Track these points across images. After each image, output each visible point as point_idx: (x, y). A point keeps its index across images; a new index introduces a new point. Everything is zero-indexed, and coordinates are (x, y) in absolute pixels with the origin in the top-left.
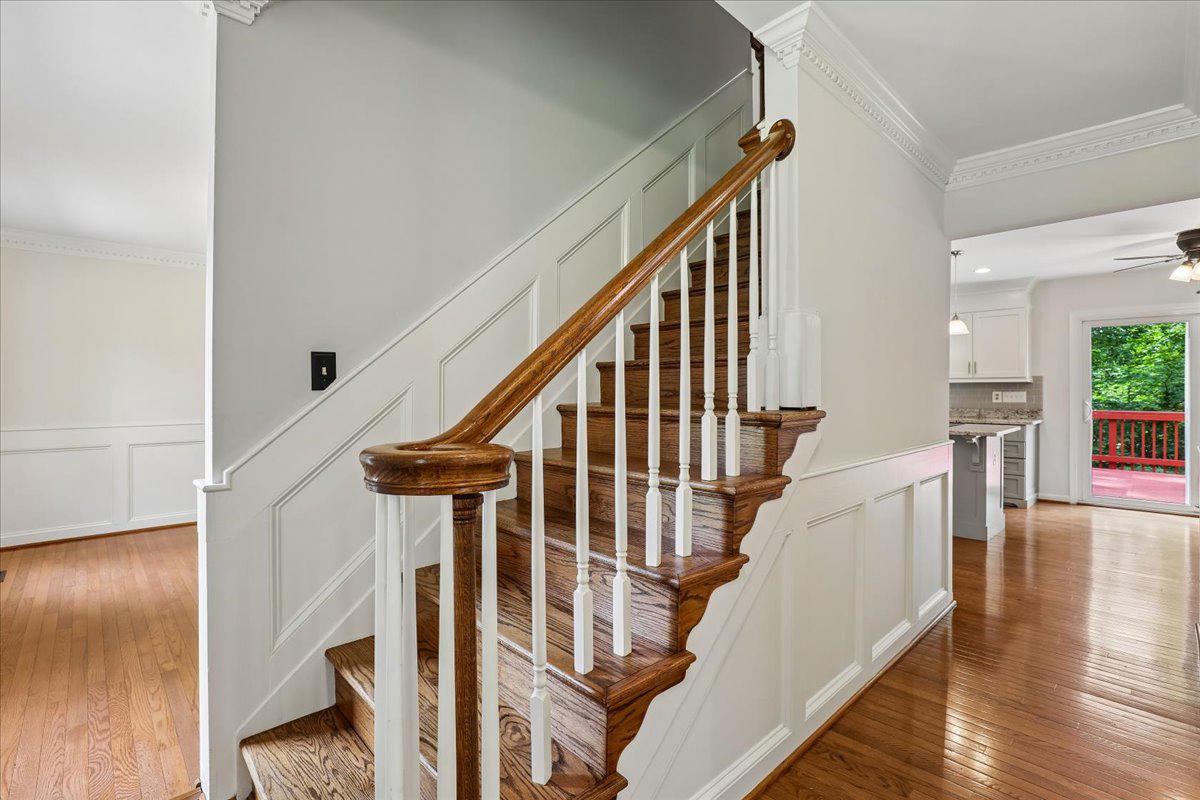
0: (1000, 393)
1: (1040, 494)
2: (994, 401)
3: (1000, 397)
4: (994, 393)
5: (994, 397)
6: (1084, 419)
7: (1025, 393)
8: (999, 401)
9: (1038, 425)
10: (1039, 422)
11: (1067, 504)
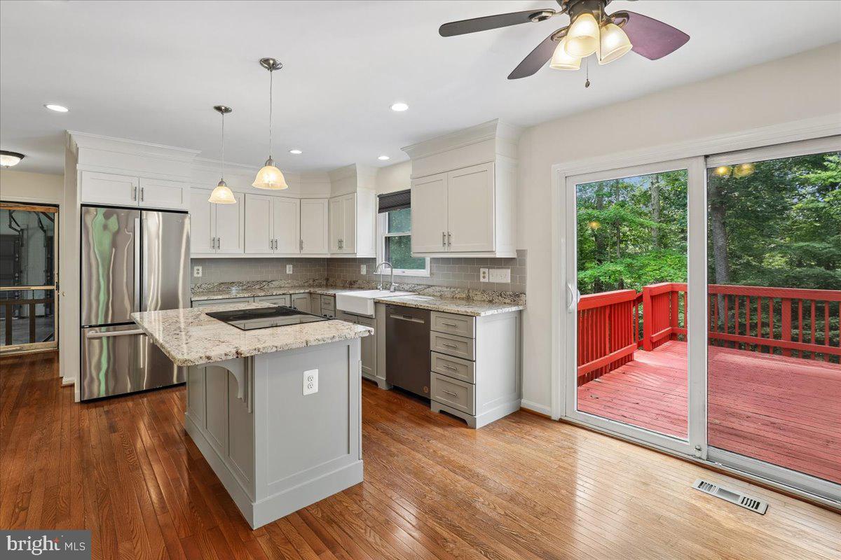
0: (486, 270)
1: (523, 401)
2: (482, 280)
3: (487, 275)
4: (482, 270)
5: (482, 275)
6: (567, 307)
7: (509, 271)
8: (486, 280)
9: (520, 312)
10: (521, 308)
11: (548, 419)
